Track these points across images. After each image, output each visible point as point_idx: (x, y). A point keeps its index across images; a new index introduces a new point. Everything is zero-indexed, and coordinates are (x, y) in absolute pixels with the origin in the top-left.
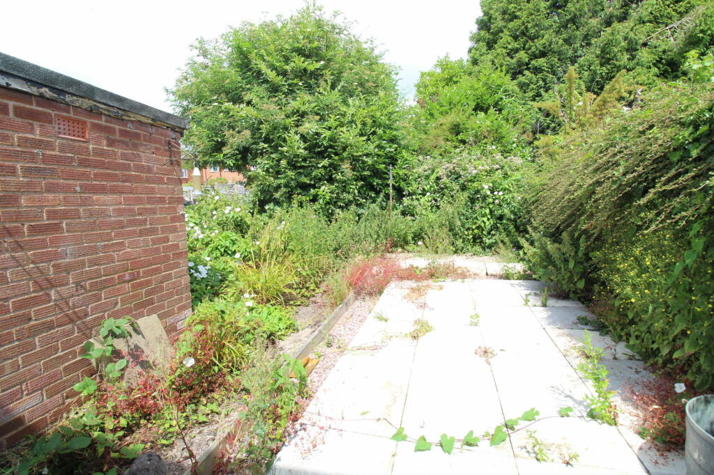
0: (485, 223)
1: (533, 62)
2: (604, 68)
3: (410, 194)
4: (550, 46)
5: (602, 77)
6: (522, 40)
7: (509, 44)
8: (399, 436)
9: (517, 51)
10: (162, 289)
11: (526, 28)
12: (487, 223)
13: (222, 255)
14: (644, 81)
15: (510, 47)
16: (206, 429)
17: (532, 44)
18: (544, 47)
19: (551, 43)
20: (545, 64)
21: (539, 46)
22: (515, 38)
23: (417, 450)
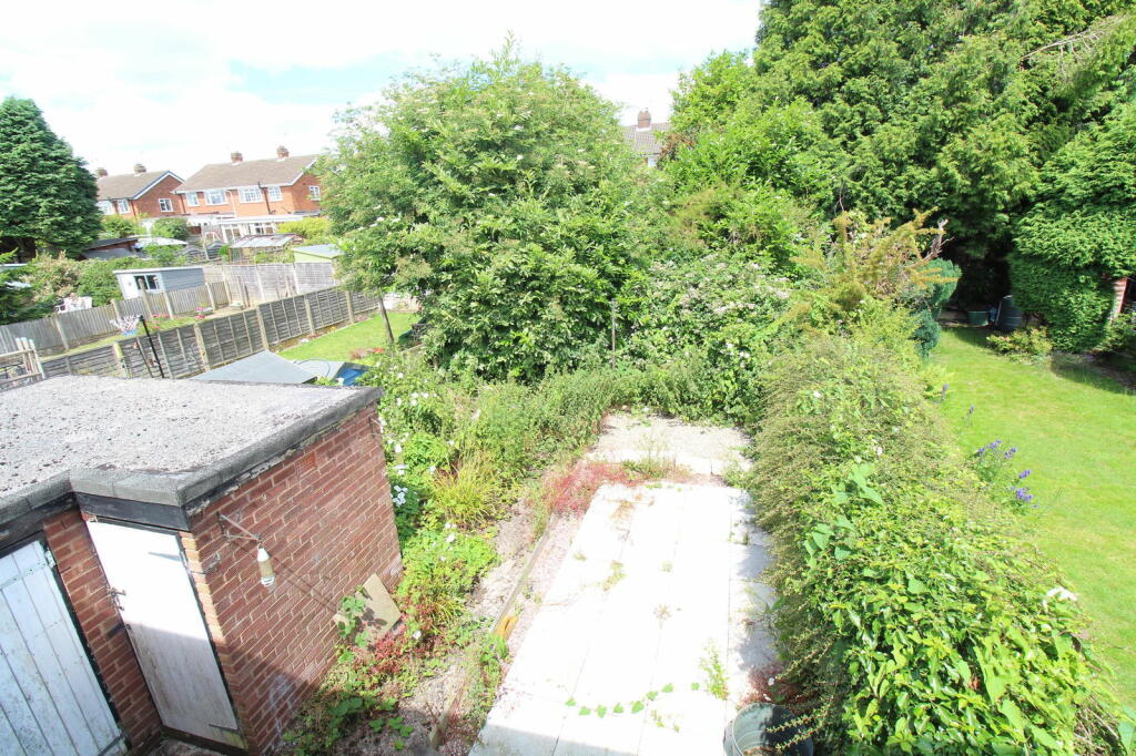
0: (728, 388)
1: (849, 83)
2: (948, 113)
3: (641, 328)
4: (877, 57)
5: (944, 127)
6: (837, 39)
7: (817, 46)
8: (571, 703)
9: (828, 59)
10: (377, 549)
11: (844, 20)
12: (731, 387)
13: (416, 464)
14: (999, 144)
15: (818, 51)
16: (434, 682)
17: (851, 51)
18: (868, 60)
19: (878, 54)
20: (866, 89)
21: (859, 58)
22: (827, 37)
23: (581, 714)
